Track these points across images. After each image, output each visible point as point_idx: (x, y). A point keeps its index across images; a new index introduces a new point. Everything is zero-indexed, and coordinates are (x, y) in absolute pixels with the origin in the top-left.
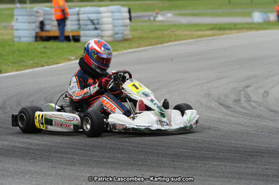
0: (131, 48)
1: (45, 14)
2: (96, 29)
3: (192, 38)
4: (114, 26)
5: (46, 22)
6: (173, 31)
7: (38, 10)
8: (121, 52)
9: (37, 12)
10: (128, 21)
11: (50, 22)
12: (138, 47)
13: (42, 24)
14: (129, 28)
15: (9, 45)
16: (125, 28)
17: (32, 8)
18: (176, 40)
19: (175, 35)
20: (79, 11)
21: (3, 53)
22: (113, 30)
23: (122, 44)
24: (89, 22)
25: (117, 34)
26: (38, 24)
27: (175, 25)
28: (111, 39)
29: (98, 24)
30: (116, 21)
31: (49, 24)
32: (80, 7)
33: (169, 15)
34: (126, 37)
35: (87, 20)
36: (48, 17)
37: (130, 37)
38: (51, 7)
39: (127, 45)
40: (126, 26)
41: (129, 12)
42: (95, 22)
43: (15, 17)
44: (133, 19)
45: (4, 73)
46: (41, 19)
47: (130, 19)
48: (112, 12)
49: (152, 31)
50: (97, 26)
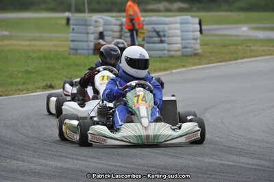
0: (201, 64)
1: (105, 24)
2: (162, 42)
3: (270, 55)
4: (182, 39)
5: (105, 33)
6: (250, 46)
7: (97, 19)
8: (189, 68)
9: (96, 22)
10: (198, 33)
11: (110, 33)
12: (209, 64)
13: (101, 36)
14: (199, 41)
15: (64, 58)
16: (195, 41)
17: (91, 17)
18: (251, 57)
19: (251, 51)
20: (144, 21)
21: (57, 67)
22: (181, 44)
23: (190, 60)
24: (155, 34)
25: (186, 47)
26: (97, 35)
27: (251, 40)
28: (179, 53)
29: (164, 36)
30: (184, 33)
31: (109, 36)
32: (144, 17)
33: (245, 29)
34: (196, 52)
35: (152, 32)
36: (109, 27)
37: (200, 51)
38: (112, 17)
39: (196, 61)
40: (196, 39)
41: (200, 24)
42: (161, 34)
43: (72, 27)
44: (203, 32)
45: (57, 89)
46: (101, 29)
47: (201, 31)
48: (181, 24)
49: (225, 46)
50: (163, 39)
